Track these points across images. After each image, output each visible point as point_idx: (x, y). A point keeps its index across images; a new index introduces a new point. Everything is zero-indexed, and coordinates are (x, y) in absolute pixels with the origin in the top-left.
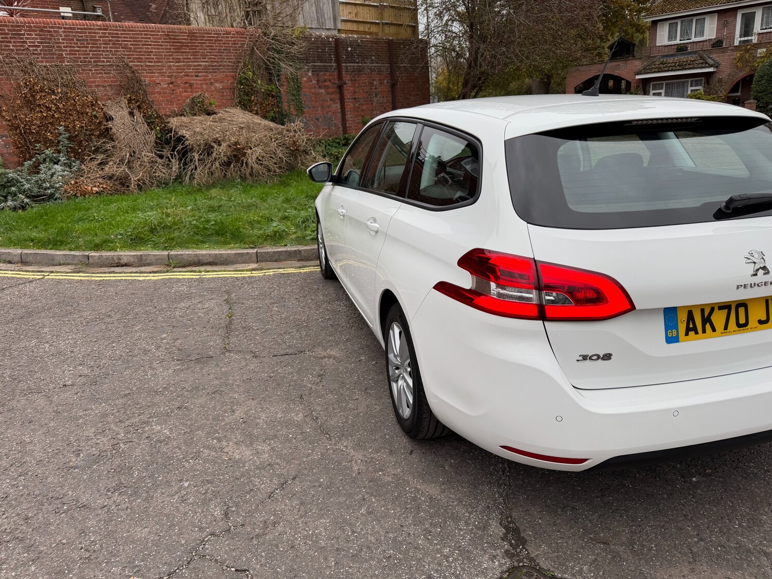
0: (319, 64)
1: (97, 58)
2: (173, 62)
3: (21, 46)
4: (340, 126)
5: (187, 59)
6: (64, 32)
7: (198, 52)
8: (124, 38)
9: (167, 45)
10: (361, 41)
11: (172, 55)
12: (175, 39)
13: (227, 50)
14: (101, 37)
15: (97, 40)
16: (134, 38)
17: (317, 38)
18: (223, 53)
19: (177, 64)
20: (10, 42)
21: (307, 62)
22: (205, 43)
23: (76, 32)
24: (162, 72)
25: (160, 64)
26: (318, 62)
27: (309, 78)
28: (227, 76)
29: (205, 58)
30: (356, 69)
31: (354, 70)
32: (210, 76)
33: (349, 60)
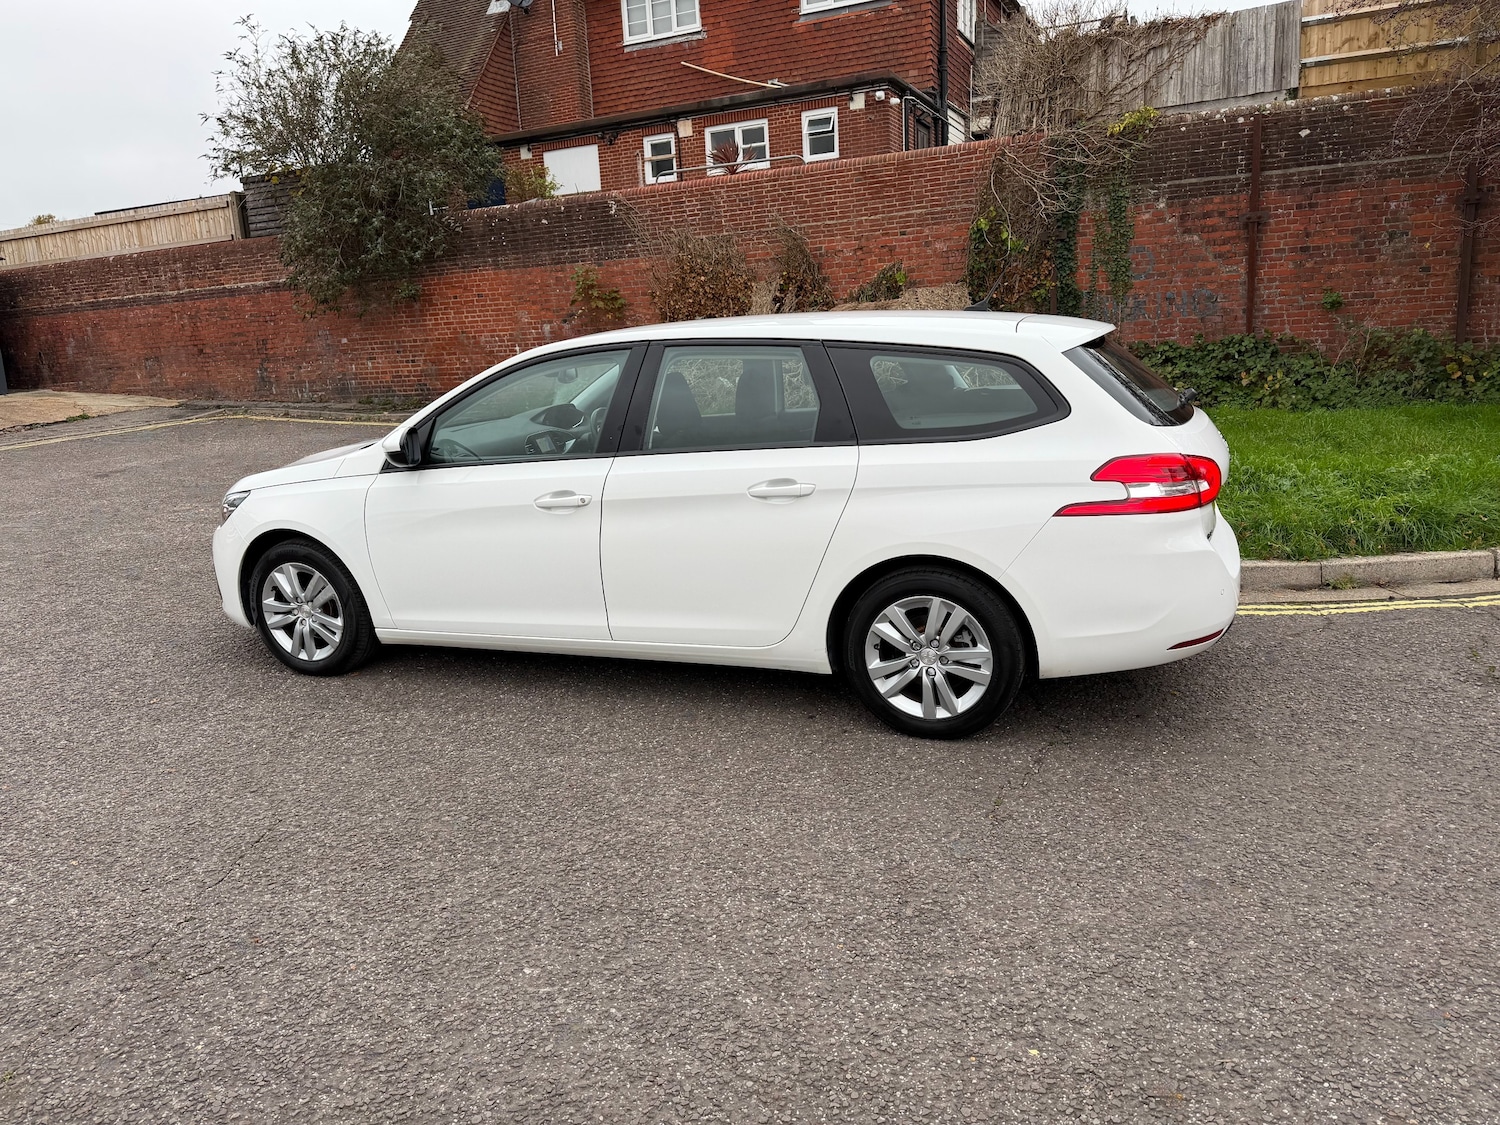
0: (1194, 180)
1: (761, 222)
2: (866, 215)
3: (680, 217)
4: (1240, 314)
5: (889, 207)
6: (727, 192)
7: (910, 193)
8: (799, 188)
9: (860, 190)
10: (1353, 106)
11: (866, 204)
12: (873, 177)
13: (965, 181)
14: (769, 191)
15: (763, 197)
17: (1195, 125)
18: (957, 187)
19: (873, 217)
21: (1155, 181)
22: (925, 176)
23: (741, 190)
24: (848, 233)
25: (845, 220)
26: (1191, 177)
27: (1159, 217)
28: (959, 228)
29: (922, 202)
30: (1320, 178)
31: (1314, 181)
32: (927, 231)
33: (1297, 160)
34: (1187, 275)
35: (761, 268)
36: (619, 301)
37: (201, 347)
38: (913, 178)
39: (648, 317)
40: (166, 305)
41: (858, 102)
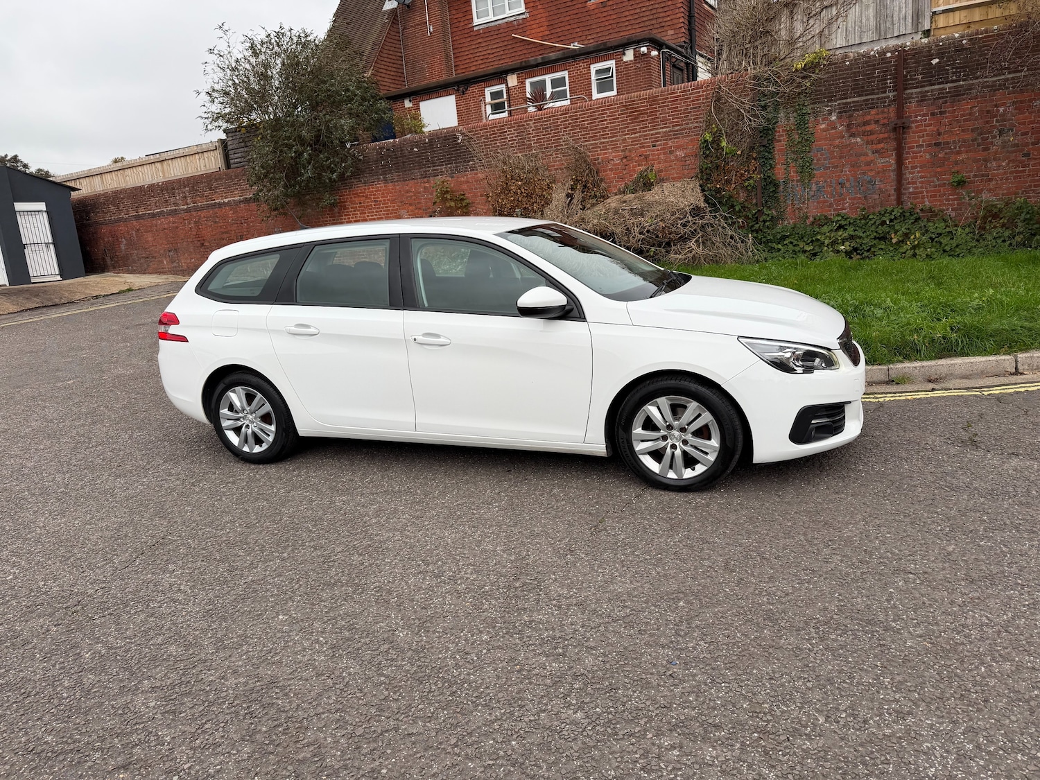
0: (856, 99)
1: (557, 142)
2: (628, 134)
3: (504, 142)
4: (892, 192)
5: (643, 128)
6: (534, 123)
7: (658, 118)
8: (582, 118)
9: (624, 117)
10: (970, 40)
11: (628, 127)
12: (633, 108)
13: (696, 108)
14: (562, 122)
15: (558, 126)
16: (591, 116)
17: (856, 60)
18: (690, 112)
19: (633, 136)
20: (497, 140)
21: (828, 101)
22: (668, 106)
23: (543, 122)
24: (617, 148)
26: (854, 97)
27: (832, 126)
28: (692, 140)
29: (666, 124)
30: (947, 93)
31: (942, 95)
32: (670, 143)
33: (930, 81)
34: (853, 166)
35: (558, 175)
36: (465, 201)
37: (202, 242)
38: (660, 107)
39: (484, 211)
40: (180, 215)
41: (629, 56)
